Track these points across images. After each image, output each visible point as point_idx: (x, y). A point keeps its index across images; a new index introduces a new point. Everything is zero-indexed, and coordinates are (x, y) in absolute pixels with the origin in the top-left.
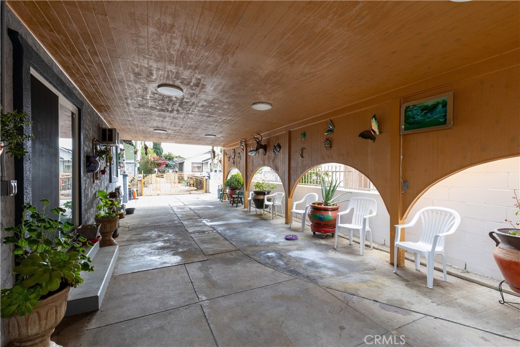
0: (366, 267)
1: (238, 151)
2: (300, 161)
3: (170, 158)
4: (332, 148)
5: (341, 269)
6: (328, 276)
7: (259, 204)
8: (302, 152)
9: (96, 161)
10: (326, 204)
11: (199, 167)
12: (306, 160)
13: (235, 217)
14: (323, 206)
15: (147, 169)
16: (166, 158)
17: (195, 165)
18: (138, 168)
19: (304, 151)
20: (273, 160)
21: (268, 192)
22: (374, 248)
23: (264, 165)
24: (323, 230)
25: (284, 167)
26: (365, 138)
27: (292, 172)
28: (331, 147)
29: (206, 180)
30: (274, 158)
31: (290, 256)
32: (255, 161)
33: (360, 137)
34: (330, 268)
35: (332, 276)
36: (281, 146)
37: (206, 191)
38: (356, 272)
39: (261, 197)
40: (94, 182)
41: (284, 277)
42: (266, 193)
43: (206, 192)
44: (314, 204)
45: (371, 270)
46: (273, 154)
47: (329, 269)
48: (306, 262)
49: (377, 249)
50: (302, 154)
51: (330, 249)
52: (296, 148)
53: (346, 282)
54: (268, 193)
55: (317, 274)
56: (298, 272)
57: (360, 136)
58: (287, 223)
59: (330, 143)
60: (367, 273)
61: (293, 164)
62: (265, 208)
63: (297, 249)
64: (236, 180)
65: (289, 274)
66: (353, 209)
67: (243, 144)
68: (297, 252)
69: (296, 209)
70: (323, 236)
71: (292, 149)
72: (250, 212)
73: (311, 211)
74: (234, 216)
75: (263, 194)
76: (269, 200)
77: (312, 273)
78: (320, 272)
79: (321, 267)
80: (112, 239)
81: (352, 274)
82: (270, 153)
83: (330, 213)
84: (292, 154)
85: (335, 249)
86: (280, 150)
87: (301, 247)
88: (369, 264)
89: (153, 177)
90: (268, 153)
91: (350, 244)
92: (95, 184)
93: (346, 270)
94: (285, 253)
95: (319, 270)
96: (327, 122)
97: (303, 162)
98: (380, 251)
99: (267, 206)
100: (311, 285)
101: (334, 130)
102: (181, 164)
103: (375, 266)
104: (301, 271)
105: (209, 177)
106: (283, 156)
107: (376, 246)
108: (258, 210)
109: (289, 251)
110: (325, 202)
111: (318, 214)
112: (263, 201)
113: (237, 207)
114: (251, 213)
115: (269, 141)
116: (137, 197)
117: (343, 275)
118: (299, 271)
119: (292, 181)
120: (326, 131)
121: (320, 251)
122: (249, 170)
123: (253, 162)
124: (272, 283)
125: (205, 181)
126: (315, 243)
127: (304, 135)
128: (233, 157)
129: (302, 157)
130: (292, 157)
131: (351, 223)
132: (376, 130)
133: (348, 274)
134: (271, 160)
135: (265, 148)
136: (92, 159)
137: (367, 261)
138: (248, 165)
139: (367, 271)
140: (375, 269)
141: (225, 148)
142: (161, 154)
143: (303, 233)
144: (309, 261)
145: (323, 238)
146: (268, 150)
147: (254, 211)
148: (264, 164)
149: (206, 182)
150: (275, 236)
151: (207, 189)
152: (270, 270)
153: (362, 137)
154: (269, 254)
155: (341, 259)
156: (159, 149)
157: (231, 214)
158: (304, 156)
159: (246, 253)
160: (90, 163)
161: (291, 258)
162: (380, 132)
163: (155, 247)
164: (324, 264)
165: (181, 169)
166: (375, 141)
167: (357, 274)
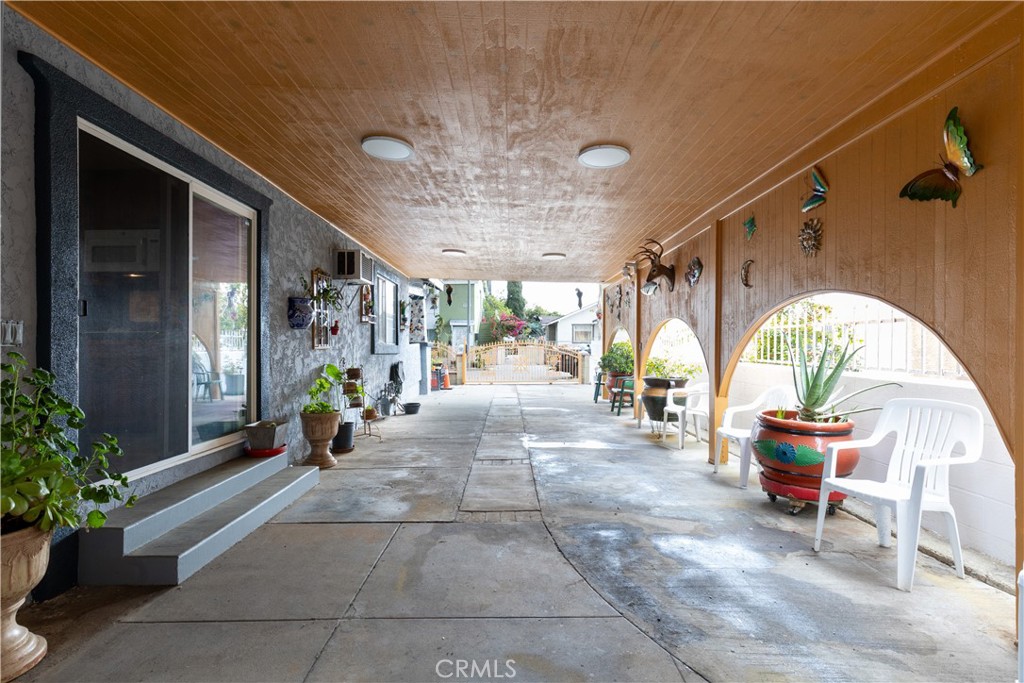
0: (896, 634)
1: (626, 289)
2: (742, 297)
3: (535, 317)
4: (822, 247)
5: (793, 621)
6: (728, 634)
7: (656, 408)
8: (747, 272)
9: (307, 307)
10: (809, 415)
11: (586, 334)
12: (755, 294)
13: (595, 437)
14: (799, 422)
15: (490, 335)
16: (531, 317)
17: (579, 330)
18: (476, 335)
19: (752, 268)
20: (687, 303)
21: (676, 382)
22: (968, 572)
23: (670, 314)
24: (793, 491)
25: (707, 318)
26: (921, 200)
27: (725, 327)
28: (817, 246)
29: (584, 356)
30: (690, 296)
31: (656, 548)
32: (654, 306)
33: (907, 199)
34: (756, 608)
35: (742, 637)
36: (704, 263)
37: (583, 379)
38: (844, 641)
39: (659, 393)
40: (313, 347)
41: (592, 601)
42: (673, 383)
43: (583, 383)
44: (773, 413)
45: (914, 649)
46: (687, 288)
47: (751, 610)
48: (690, 573)
49: (985, 580)
50: (746, 276)
51: (796, 549)
52: (733, 264)
53: (777, 669)
54: (680, 383)
55: (696, 618)
56: (640, 599)
57: (903, 194)
58: (711, 462)
59: (815, 235)
60: (885, 660)
61: (727, 308)
62: (669, 420)
63: (694, 534)
64: (622, 355)
65: (611, 597)
66: (892, 438)
67: (633, 273)
68: (686, 542)
69: (733, 426)
70: (794, 507)
71: (726, 268)
72: (639, 427)
73: (761, 433)
74: (598, 433)
75: (665, 384)
76: (680, 401)
77: (684, 610)
78: (710, 615)
79: (727, 599)
80: (328, 452)
81: (821, 649)
82: (682, 286)
83: (819, 441)
84: (725, 280)
85: (813, 553)
86: (700, 274)
87: (707, 529)
88: (915, 629)
89: (499, 351)
90: (677, 287)
91: (881, 546)
92: (318, 352)
93: (807, 628)
94: (648, 537)
95: (710, 607)
96: (806, 177)
97: (748, 298)
98: (993, 590)
99: (673, 417)
100: (649, 648)
101: (827, 196)
102: (553, 327)
103: (936, 637)
104: (653, 595)
105: (589, 352)
106: (704, 290)
107: (982, 568)
108: (655, 422)
109: (664, 533)
110: (805, 410)
111: (775, 443)
112: (663, 402)
113: (618, 415)
114: (643, 431)
115: (678, 254)
116: (450, 387)
117: (786, 643)
118: (645, 595)
119: (725, 353)
120: (804, 201)
121: (757, 550)
122: (643, 331)
123: (650, 309)
124: (546, 613)
125: (580, 358)
126: (759, 526)
127: (752, 222)
128: (618, 303)
129: (746, 285)
130: (725, 288)
131: (882, 478)
132: (964, 162)
133: (805, 641)
134: (683, 302)
135: (671, 273)
136: (298, 304)
137: (912, 615)
138: (642, 317)
139: (889, 652)
140: (934, 651)
141: (604, 286)
142: (521, 308)
143: (739, 492)
144: (700, 572)
145: (792, 514)
146: (676, 278)
147: (646, 427)
148: (670, 312)
149: (583, 360)
150: (655, 490)
151: (585, 376)
152: (571, 575)
153: (913, 197)
154: (603, 533)
155: (814, 588)
156: (517, 300)
157: (594, 430)
158: (751, 283)
159: (548, 520)
160: (294, 313)
161: (656, 554)
162: (978, 165)
163: (385, 480)
164: (742, 590)
165: (553, 337)
166: (960, 202)
167: (845, 651)
